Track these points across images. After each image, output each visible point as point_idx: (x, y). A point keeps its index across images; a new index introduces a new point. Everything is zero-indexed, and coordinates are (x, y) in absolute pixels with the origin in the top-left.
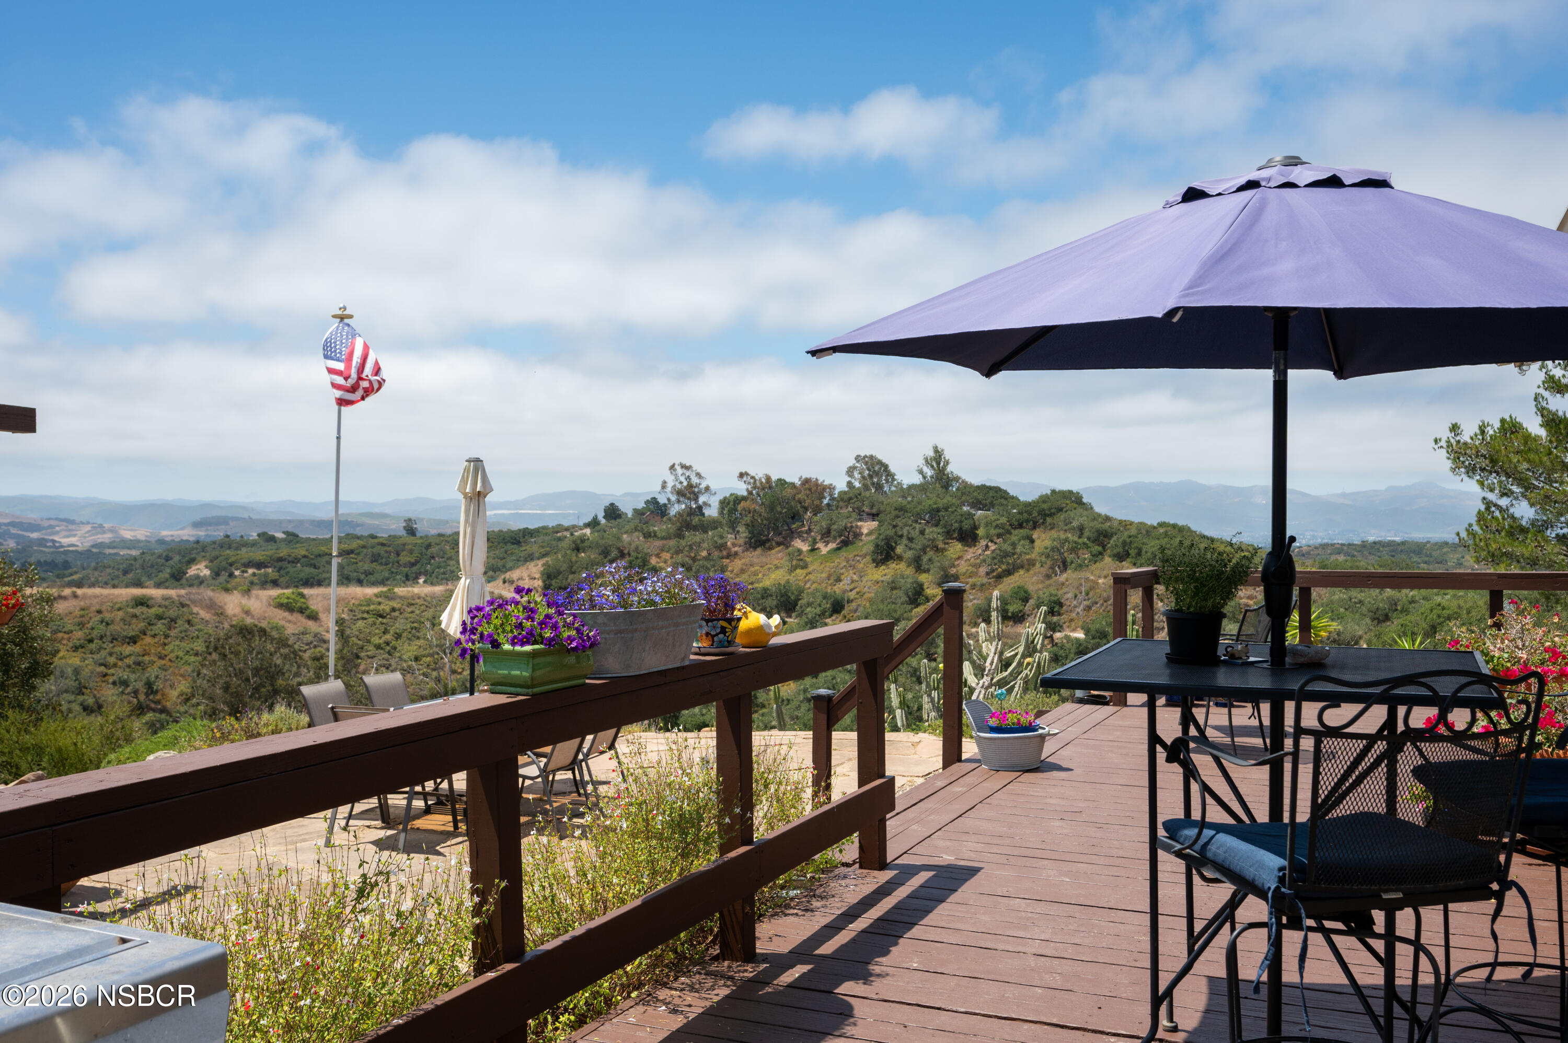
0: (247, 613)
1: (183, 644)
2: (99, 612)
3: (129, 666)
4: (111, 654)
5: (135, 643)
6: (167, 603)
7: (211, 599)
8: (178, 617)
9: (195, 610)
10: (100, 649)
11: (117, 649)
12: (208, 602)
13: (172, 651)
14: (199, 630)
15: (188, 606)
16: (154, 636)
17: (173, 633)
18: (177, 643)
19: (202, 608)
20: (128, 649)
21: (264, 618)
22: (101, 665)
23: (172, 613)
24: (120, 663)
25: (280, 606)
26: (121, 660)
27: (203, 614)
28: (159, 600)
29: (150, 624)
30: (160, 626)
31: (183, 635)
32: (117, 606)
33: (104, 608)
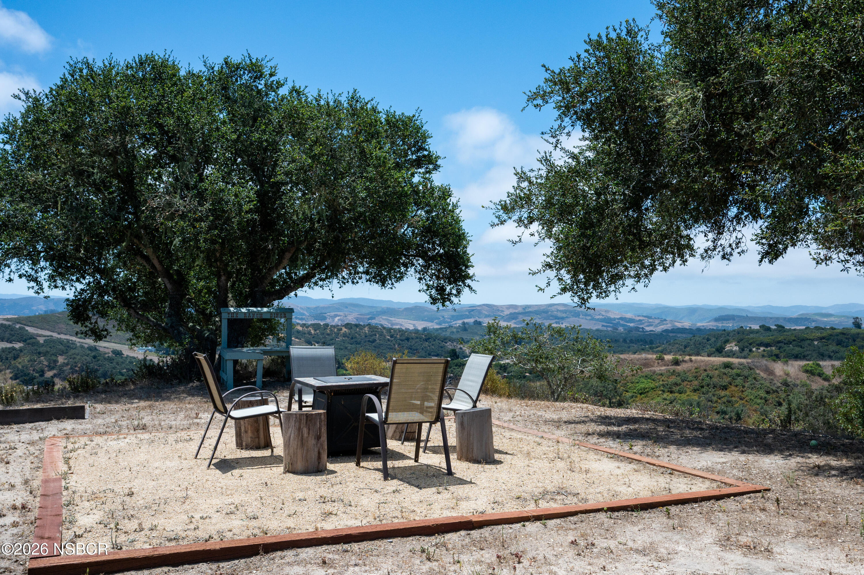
0: (788, 375)
1: (753, 392)
2: (705, 370)
3: (725, 403)
4: (714, 395)
5: (726, 389)
6: (741, 367)
7: (766, 366)
8: (749, 376)
9: (758, 372)
10: (708, 392)
11: (717, 392)
12: (764, 367)
13: (747, 396)
14: (762, 384)
15: (753, 369)
16: (736, 386)
17: (747, 385)
18: (750, 391)
19: (761, 371)
20: (723, 393)
21: (798, 379)
22: (709, 401)
23: (746, 373)
24: (719, 401)
25: (806, 371)
26: (720, 399)
27: (762, 374)
28: (737, 365)
29: (734, 379)
30: (739, 381)
31: (753, 386)
32: (715, 367)
33: (708, 368)
